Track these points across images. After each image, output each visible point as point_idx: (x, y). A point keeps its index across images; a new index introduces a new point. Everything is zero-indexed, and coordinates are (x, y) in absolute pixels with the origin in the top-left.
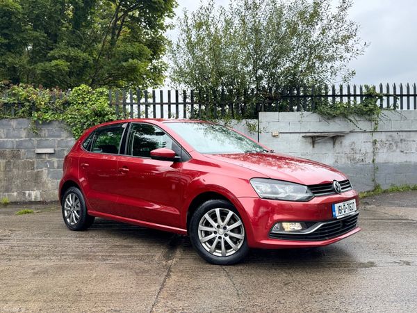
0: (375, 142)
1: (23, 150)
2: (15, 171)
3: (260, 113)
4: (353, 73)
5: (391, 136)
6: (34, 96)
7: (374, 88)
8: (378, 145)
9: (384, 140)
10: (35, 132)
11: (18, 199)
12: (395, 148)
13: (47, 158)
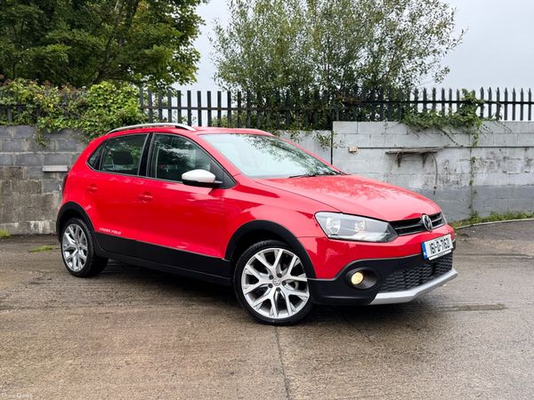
0: (473, 160)
1: (26, 168)
2: (16, 195)
3: (334, 123)
4: (447, 70)
5: (492, 153)
6: (40, 96)
7: (474, 92)
8: (477, 164)
9: (484, 157)
10: (41, 143)
11: (20, 232)
12: (496, 168)
13: (58, 178)
